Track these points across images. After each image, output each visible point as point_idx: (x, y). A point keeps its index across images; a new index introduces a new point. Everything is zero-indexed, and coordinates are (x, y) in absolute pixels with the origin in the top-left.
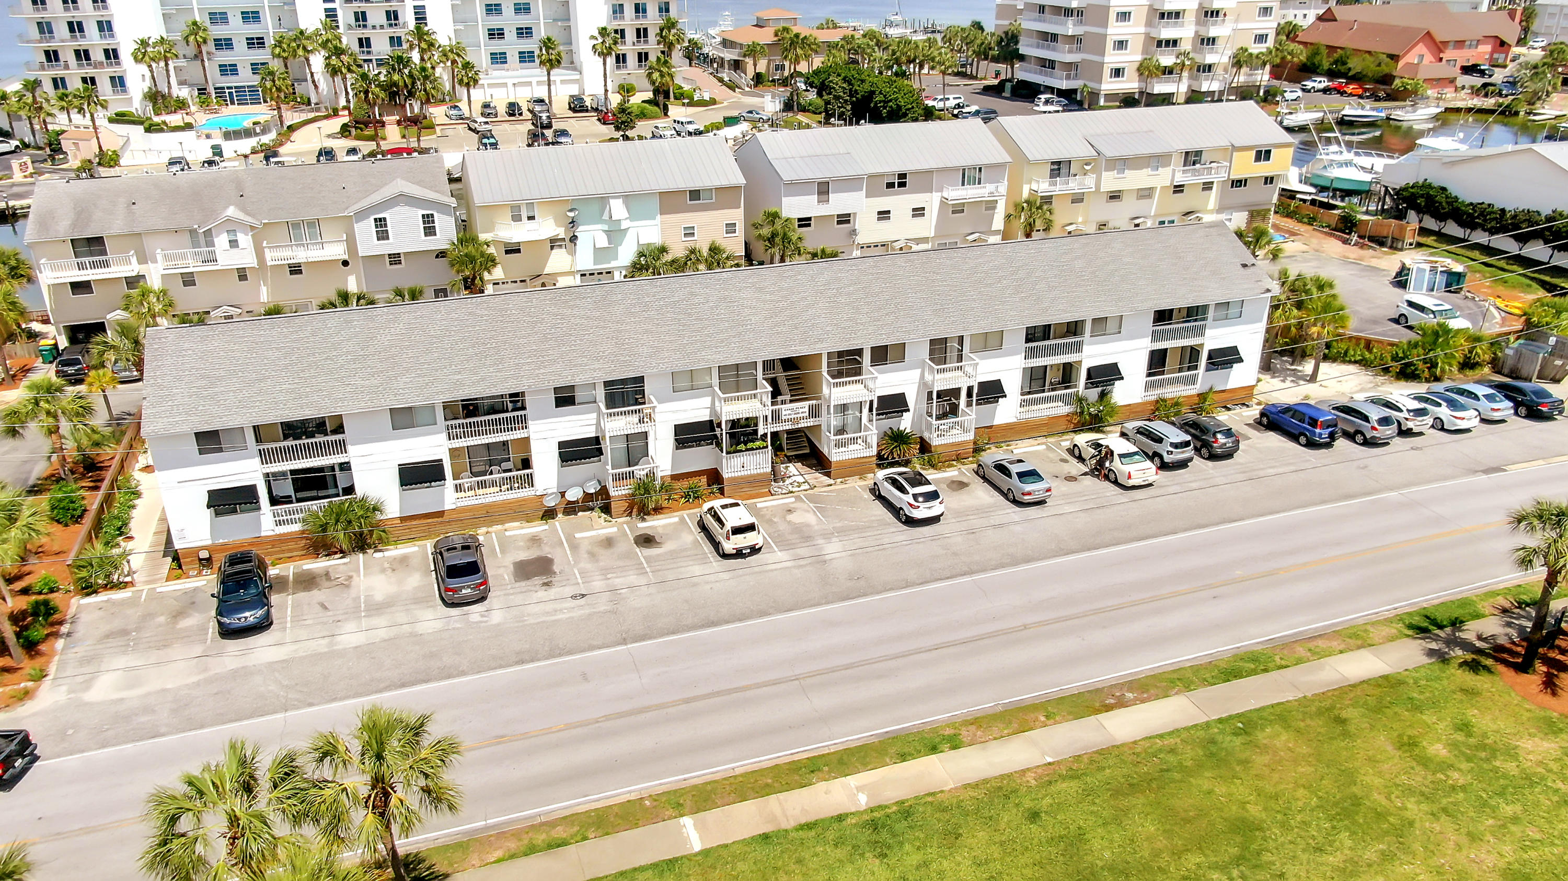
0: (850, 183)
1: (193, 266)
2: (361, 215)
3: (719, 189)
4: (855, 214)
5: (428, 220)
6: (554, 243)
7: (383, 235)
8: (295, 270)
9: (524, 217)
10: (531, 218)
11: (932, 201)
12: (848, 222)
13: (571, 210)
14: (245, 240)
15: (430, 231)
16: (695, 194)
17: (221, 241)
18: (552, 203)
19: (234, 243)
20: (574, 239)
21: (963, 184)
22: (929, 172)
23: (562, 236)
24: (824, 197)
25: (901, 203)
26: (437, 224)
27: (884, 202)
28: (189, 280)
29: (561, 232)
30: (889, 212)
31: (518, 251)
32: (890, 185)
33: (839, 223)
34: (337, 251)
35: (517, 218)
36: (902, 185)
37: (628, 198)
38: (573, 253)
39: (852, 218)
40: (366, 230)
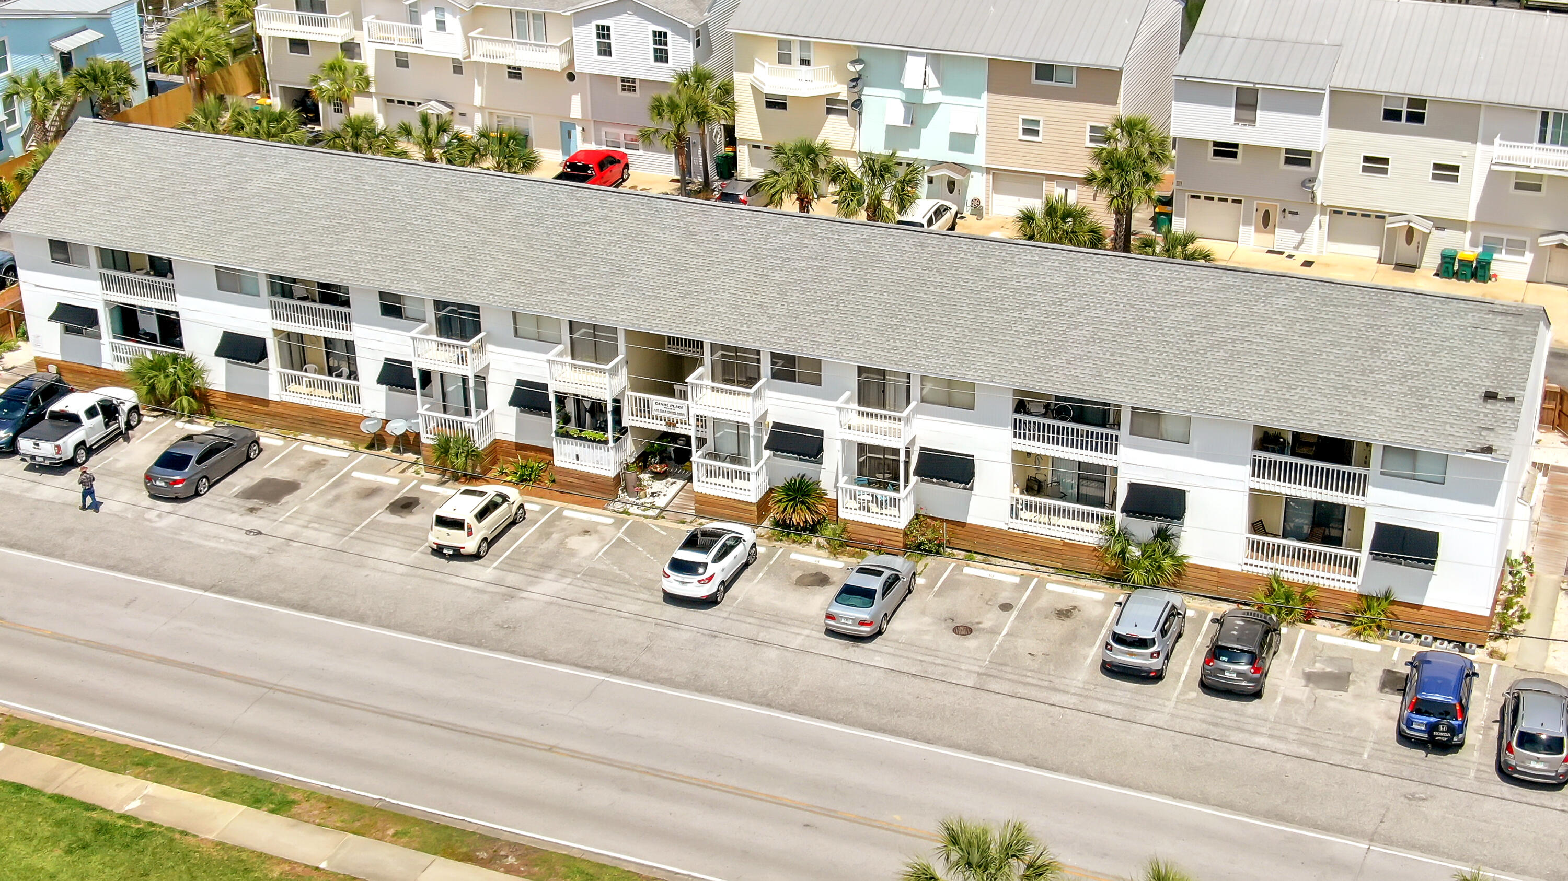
0: (1298, 100)
1: (403, 44)
2: (581, 17)
3: (1084, 71)
4: (1319, 155)
5: (659, 37)
6: (832, 106)
7: (605, 50)
8: (515, 73)
9: (796, 57)
10: (805, 62)
11: (1474, 158)
12: (1307, 163)
13: (854, 62)
14: (453, 23)
15: (661, 56)
16: (1045, 71)
17: (429, 19)
18: (835, 49)
19: (441, 25)
20: (858, 103)
21: (1542, 139)
22: (1473, 107)
23: (843, 96)
24: (1246, 114)
25: (1412, 151)
26: (670, 48)
27: (1382, 142)
28: (402, 61)
29: (842, 91)
30: (1385, 161)
31: (783, 106)
32: (1392, 115)
33: (1289, 161)
34: (553, 60)
35: (784, 59)
36: (1416, 118)
37: (936, 60)
38: (857, 124)
39: (1313, 159)
40: (586, 36)
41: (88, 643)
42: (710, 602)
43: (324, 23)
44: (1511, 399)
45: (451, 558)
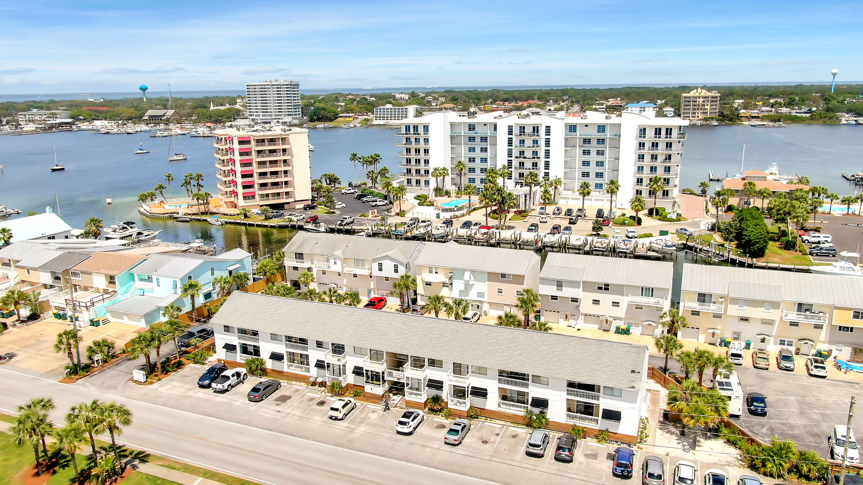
0: (574, 284)
1: (324, 267)
2: (374, 260)
3: (514, 276)
4: (580, 299)
5: (396, 266)
6: (444, 285)
7: (380, 269)
8: (355, 276)
9: (434, 272)
10: (437, 273)
11: (625, 301)
12: (577, 301)
13: (450, 273)
14: (339, 262)
15: (396, 271)
16: (503, 276)
17: (332, 261)
18: (445, 268)
19: (335, 263)
20: (451, 284)
21: (642, 295)
22: (623, 286)
23: (447, 282)
24: (560, 288)
25: (606, 298)
26: (399, 269)
27: (598, 296)
28: (324, 273)
29: (447, 281)
30: (599, 301)
31: (430, 285)
32: (600, 288)
33: (572, 301)
34: (366, 272)
35: (431, 272)
36: (607, 289)
37: (473, 272)
38: (451, 290)
39: (579, 300)
40: (376, 266)
41: (229, 446)
42: (410, 434)
43: (303, 262)
44: (639, 372)
45: (334, 420)
